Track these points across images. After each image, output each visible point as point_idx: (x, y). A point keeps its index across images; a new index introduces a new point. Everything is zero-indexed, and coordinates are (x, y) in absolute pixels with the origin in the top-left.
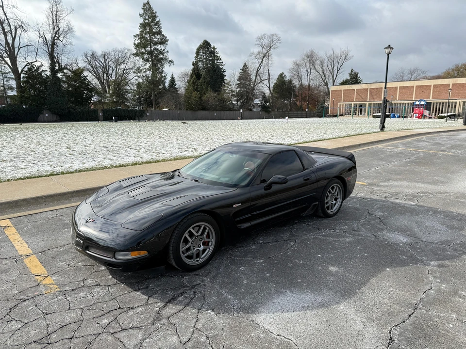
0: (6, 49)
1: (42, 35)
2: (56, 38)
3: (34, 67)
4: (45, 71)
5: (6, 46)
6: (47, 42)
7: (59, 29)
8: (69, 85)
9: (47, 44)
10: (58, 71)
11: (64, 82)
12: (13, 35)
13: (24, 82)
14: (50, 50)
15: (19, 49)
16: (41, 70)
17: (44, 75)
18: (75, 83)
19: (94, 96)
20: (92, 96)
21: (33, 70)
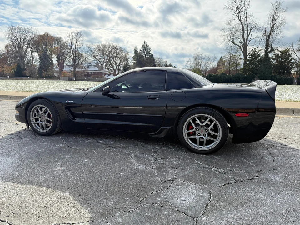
0: (242, 42)
1: (264, 30)
2: (272, 31)
3: (256, 51)
4: (262, 53)
5: (242, 40)
6: (266, 34)
7: (275, 24)
8: (277, 61)
9: (266, 35)
10: (270, 52)
11: (274, 59)
12: (249, 33)
13: (248, 60)
14: (267, 39)
15: (250, 41)
16: (260, 53)
17: (261, 55)
18: (281, 59)
19: (294, 68)
20: (292, 68)
21: (255, 53)
